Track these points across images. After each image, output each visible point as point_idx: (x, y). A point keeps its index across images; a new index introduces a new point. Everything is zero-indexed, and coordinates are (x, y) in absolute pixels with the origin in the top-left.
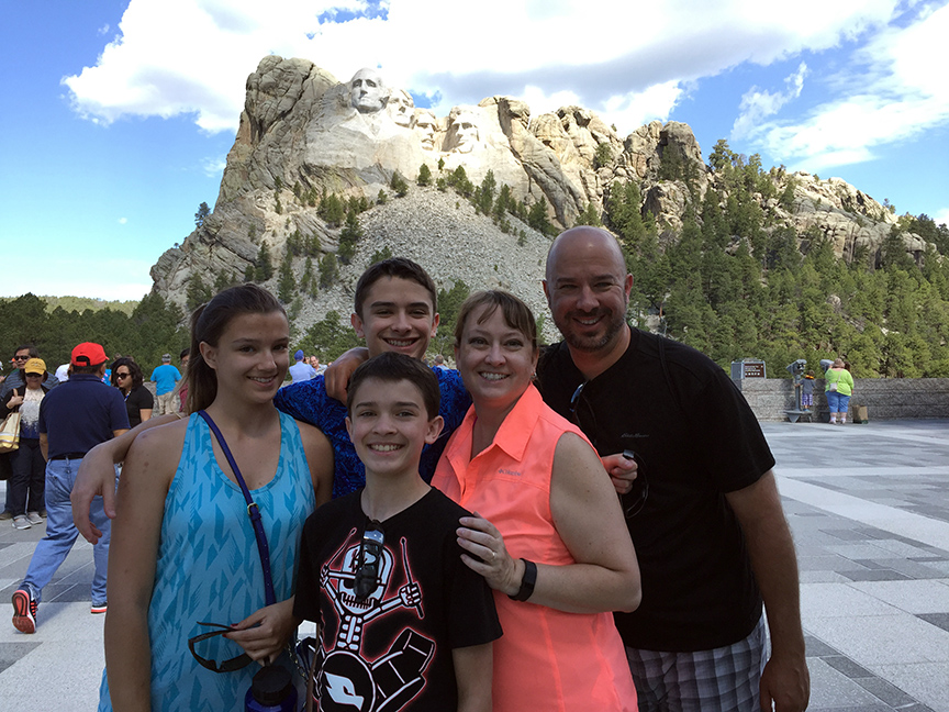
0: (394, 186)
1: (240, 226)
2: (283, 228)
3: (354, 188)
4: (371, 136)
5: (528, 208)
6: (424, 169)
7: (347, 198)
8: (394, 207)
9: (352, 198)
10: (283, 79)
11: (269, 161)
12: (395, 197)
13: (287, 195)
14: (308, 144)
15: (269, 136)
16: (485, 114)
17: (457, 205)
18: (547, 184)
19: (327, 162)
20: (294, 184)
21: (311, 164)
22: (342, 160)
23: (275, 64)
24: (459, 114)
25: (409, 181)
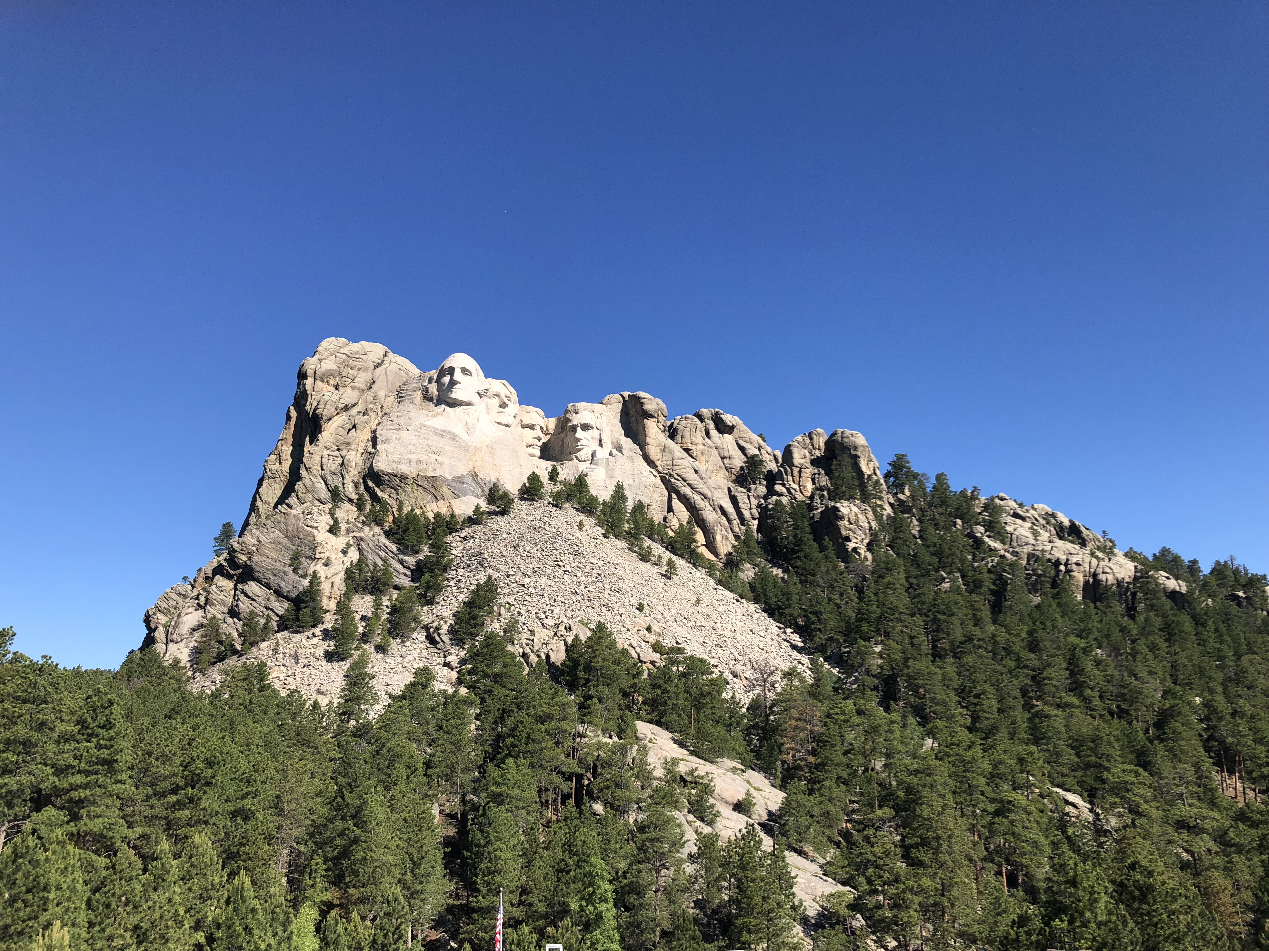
0: (492, 500)
1: (279, 551)
2: (341, 555)
4: (464, 436)
5: (671, 533)
6: (534, 478)
7: (431, 516)
9: (438, 515)
10: (348, 366)
11: (324, 467)
12: (496, 514)
13: (347, 511)
14: (378, 446)
15: (327, 436)
16: (609, 413)
17: (581, 525)
18: (692, 501)
19: (404, 469)
20: (357, 497)
21: (383, 471)
22: (425, 466)
23: (338, 348)
24: (577, 413)
25: (513, 495)
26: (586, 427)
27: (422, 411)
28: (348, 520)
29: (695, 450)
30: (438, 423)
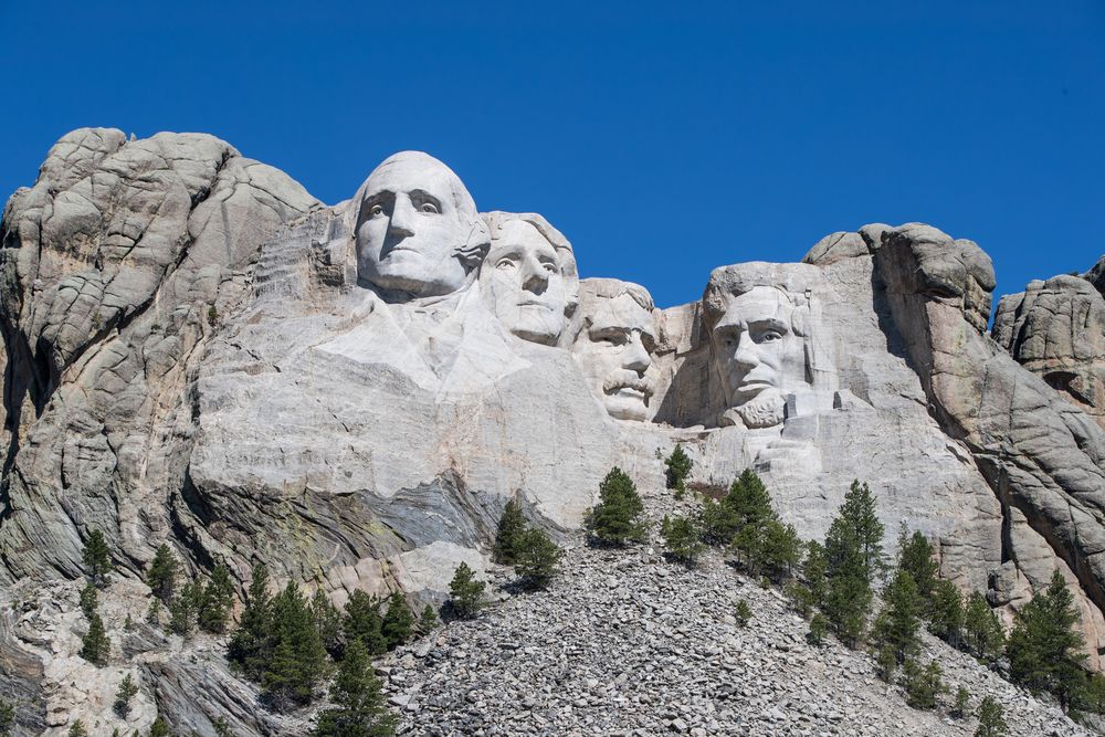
0: (505, 551)
2: (109, 714)
3: (366, 564)
4: (425, 380)
5: (1007, 619)
6: (618, 488)
7: (340, 599)
8: (507, 624)
9: (358, 600)
10: (125, 203)
11: (69, 478)
12: (513, 589)
13: (127, 595)
14: (203, 418)
15: (72, 395)
16: (830, 288)
17: (742, 613)
18: (1069, 526)
19: (271, 476)
20: (153, 555)
21: (214, 484)
22: (322, 466)
23: (98, 155)
24: (737, 293)
25: (563, 531)
26: (764, 331)
27: (314, 316)
28: (128, 620)
29: (1085, 375)
30: (356, 345)
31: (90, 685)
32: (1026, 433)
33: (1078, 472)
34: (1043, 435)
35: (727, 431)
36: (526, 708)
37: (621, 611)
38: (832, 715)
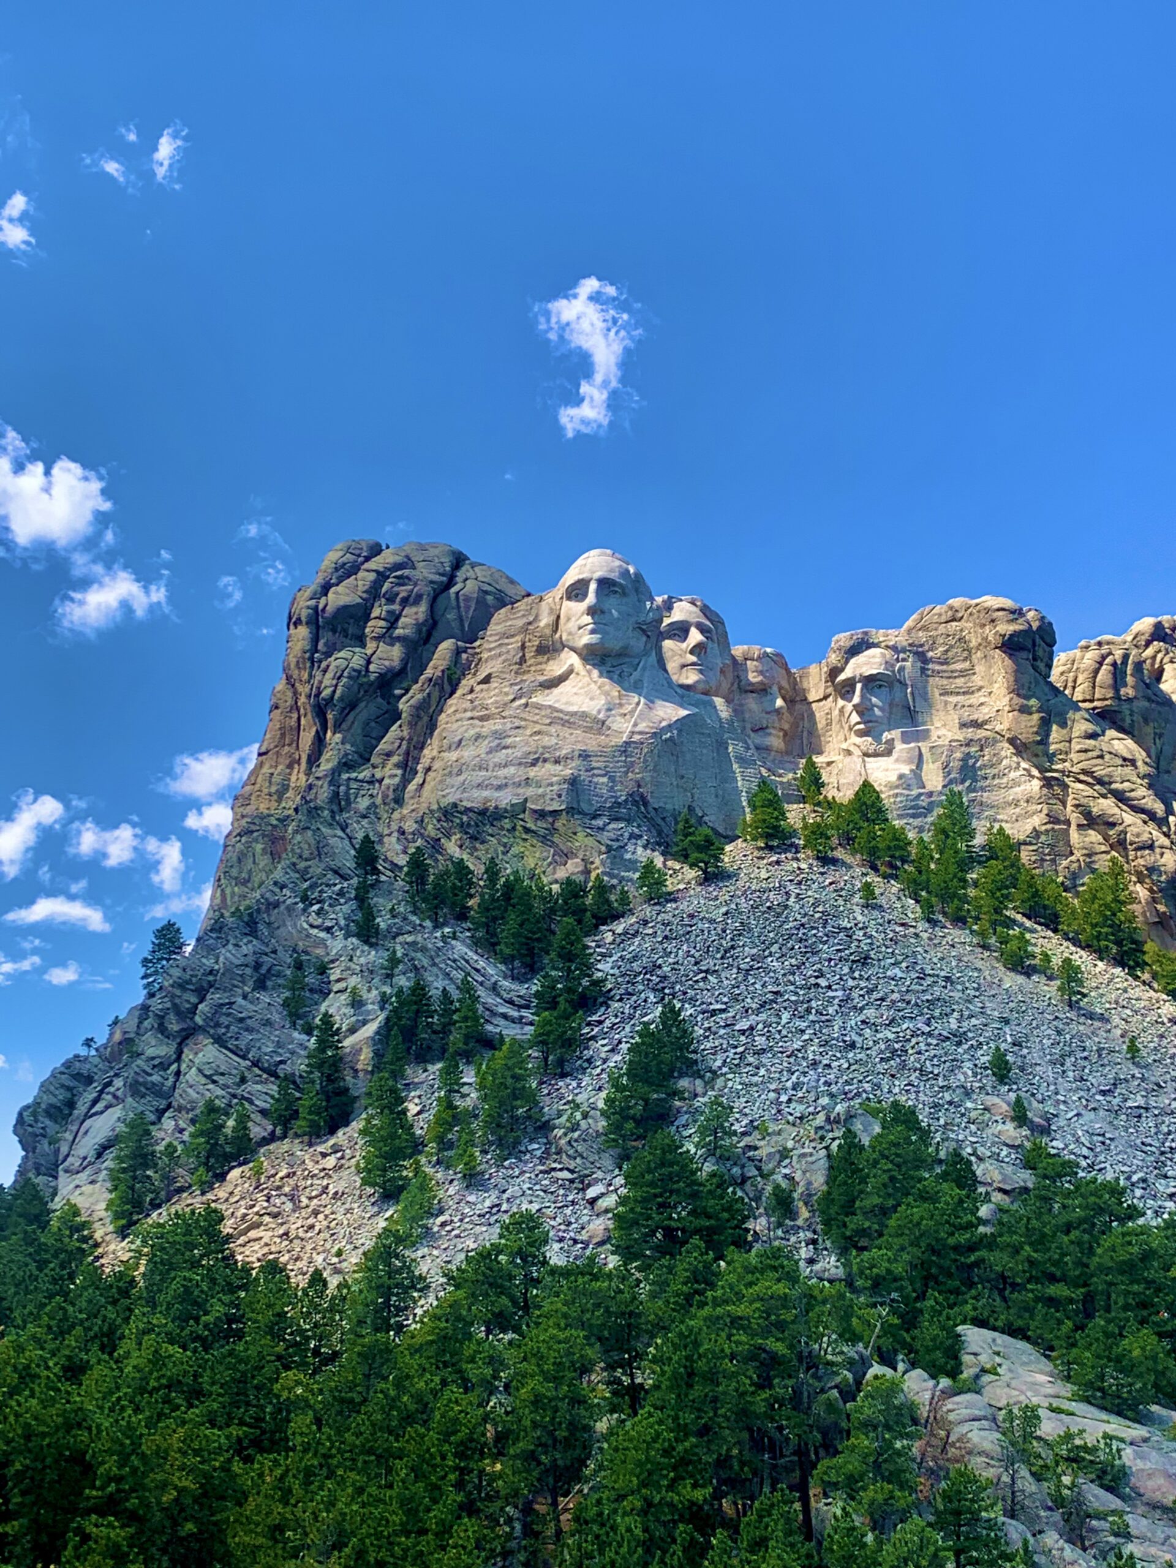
1: (261, 985)
2: (378, 982)
3: (573, 865)
7: (554, 889)
8: (686, 909)
9: (569, 888)
10: (382, 595)
11: (344, 804)
16: (926, 648)
17: (868, 895)
18: (1121, 828)
21: (455, 805)
22: (541, 791)
23: (361, 559)
25: (725, 837)
26: (875, 682)
28: (392, 910)
29: (1128, 712)
30: (560, 698)
31: (362, 960)
32: (1083, 756)
33: (1126, 785)
34: (1098, 757)
35: (848, 759)
36: (702, 971)
37: (771, 897)
38: (943, 974)
